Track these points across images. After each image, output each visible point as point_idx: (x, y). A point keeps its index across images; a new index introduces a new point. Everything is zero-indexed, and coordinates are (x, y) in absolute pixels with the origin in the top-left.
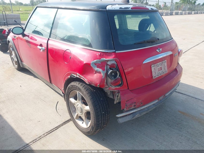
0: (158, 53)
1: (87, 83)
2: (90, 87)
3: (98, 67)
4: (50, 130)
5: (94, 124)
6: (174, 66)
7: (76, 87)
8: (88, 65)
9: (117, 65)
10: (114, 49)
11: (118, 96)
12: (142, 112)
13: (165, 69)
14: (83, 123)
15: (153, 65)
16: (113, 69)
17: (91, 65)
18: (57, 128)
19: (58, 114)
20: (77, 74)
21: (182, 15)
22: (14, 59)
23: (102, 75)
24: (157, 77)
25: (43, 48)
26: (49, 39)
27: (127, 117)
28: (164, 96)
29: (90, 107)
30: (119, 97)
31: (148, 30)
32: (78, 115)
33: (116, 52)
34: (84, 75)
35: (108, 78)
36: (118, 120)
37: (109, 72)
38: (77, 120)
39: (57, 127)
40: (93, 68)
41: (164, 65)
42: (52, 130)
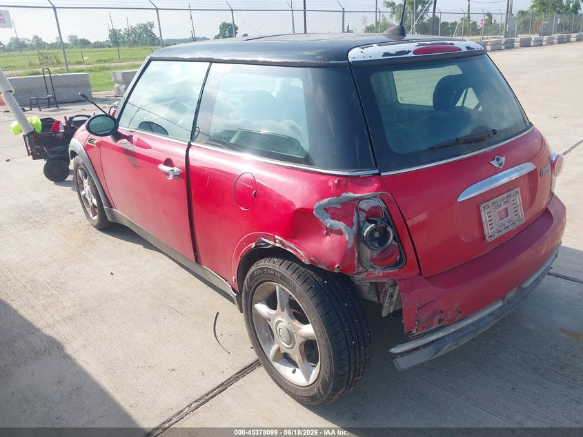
0: (497, 171)
1: (306, 261)
2: (312, 273)
3: (333, 219)
4: (204, 392)
5: (328, 375)
6: (542, 202)
7: (272, 272)
8: (306, 212)
9: (387, 209)
10: (376, 166)
11: (391, 296)
12: (460, 337)
13: (517, 213)
14: (294, 372)
15: (483, 203)
16: (375, 222)
17: (314, 212)
18: (223, 387)
19: (221, 349)
20: (276, 237)
21: (542, 47)
22: (88, 199)
23: (347, 238)
24: (497, 236)
25: (176, 169)
26: (189, 146)
27: (419, 353)
28: (520, 287)
29: (316, 328)
30: (395, 296)
31: (459, 104)
32: (279, 350)
33: (383, 174)
34: (296, 241)
35: (362, 245)
36: (394, 362)
37: (366, 231)
38: (276, 365)
39: (222, 384)
40: (321, 220)
41: (514, 202)
42: (209, 393)
